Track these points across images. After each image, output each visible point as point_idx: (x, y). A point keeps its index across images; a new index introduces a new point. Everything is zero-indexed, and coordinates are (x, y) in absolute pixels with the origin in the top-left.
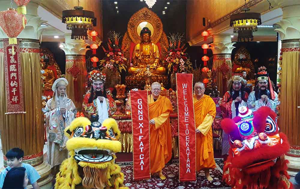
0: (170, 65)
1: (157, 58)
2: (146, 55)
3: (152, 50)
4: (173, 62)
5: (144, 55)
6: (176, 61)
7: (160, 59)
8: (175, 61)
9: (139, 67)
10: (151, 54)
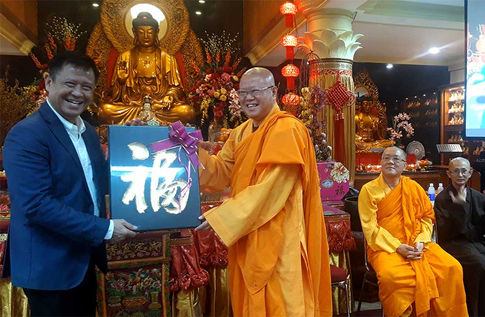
0: (205, 103)
1: (174, 86)
2: (145, 77)
3: (161, 68)
4: (212, 97)
5: (141, 78)
6: (220, 95)
7: (181, 88)
8: (217, 94)
9: (126, 104)
10: (158, 75)
